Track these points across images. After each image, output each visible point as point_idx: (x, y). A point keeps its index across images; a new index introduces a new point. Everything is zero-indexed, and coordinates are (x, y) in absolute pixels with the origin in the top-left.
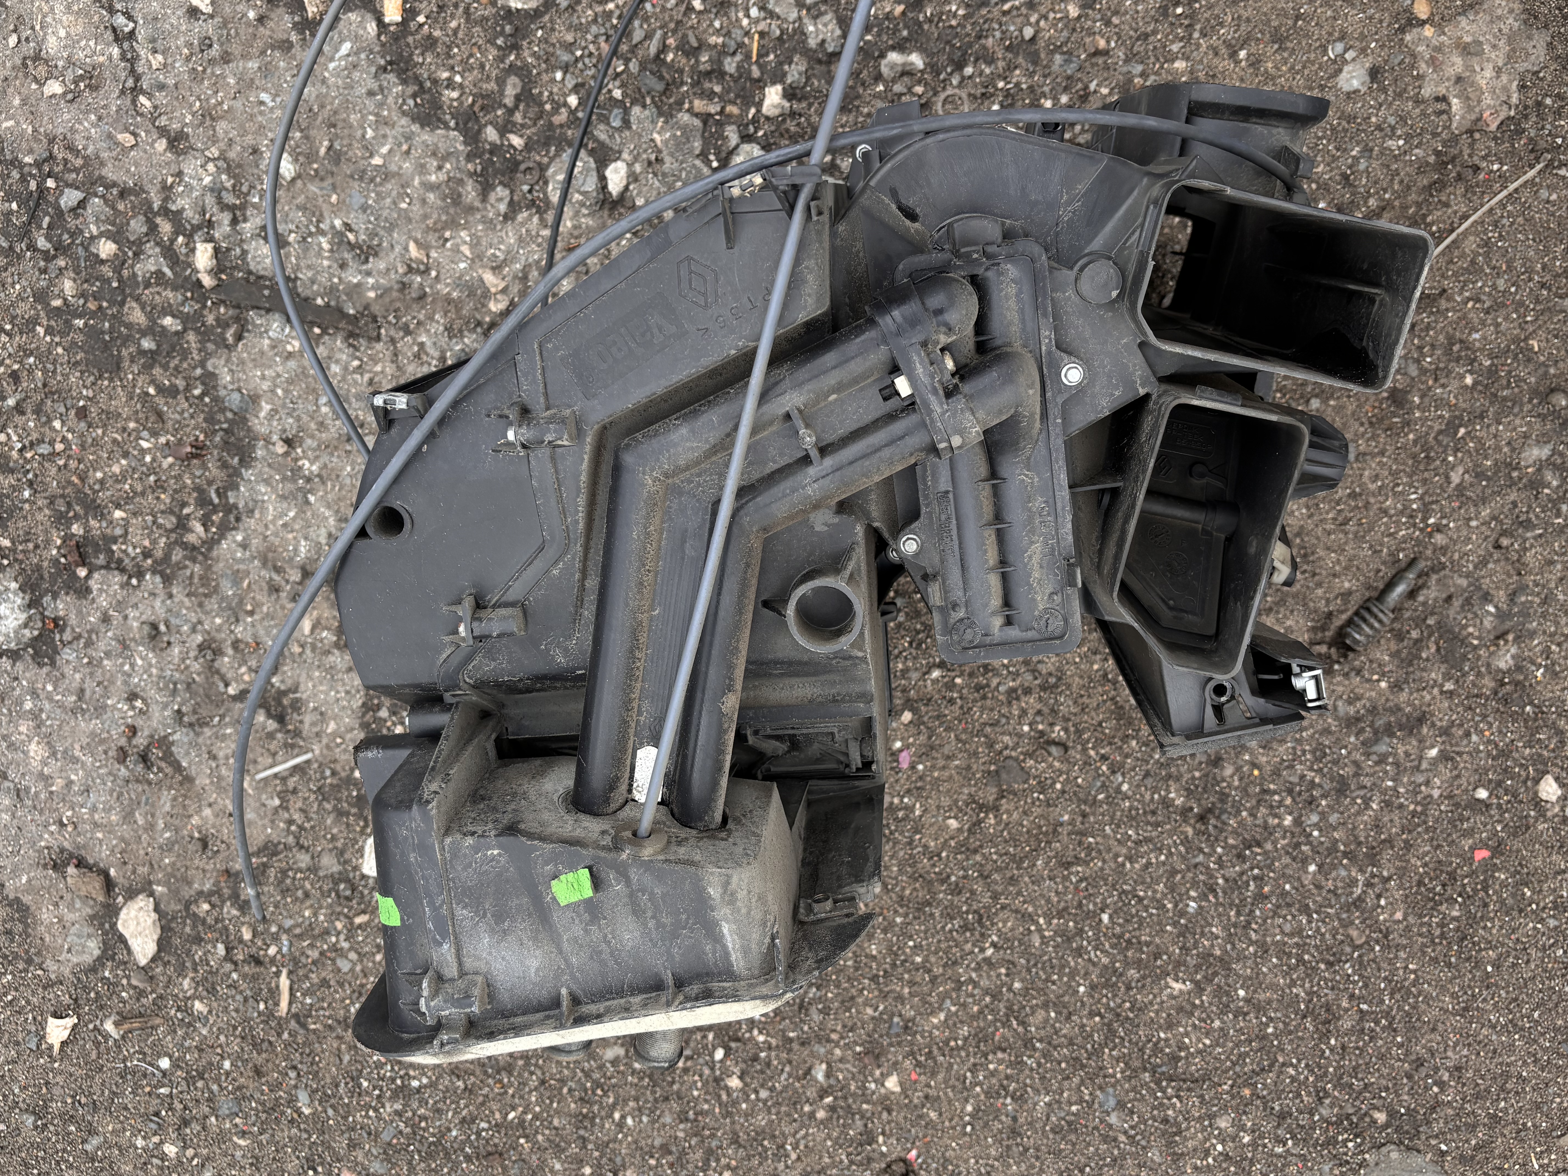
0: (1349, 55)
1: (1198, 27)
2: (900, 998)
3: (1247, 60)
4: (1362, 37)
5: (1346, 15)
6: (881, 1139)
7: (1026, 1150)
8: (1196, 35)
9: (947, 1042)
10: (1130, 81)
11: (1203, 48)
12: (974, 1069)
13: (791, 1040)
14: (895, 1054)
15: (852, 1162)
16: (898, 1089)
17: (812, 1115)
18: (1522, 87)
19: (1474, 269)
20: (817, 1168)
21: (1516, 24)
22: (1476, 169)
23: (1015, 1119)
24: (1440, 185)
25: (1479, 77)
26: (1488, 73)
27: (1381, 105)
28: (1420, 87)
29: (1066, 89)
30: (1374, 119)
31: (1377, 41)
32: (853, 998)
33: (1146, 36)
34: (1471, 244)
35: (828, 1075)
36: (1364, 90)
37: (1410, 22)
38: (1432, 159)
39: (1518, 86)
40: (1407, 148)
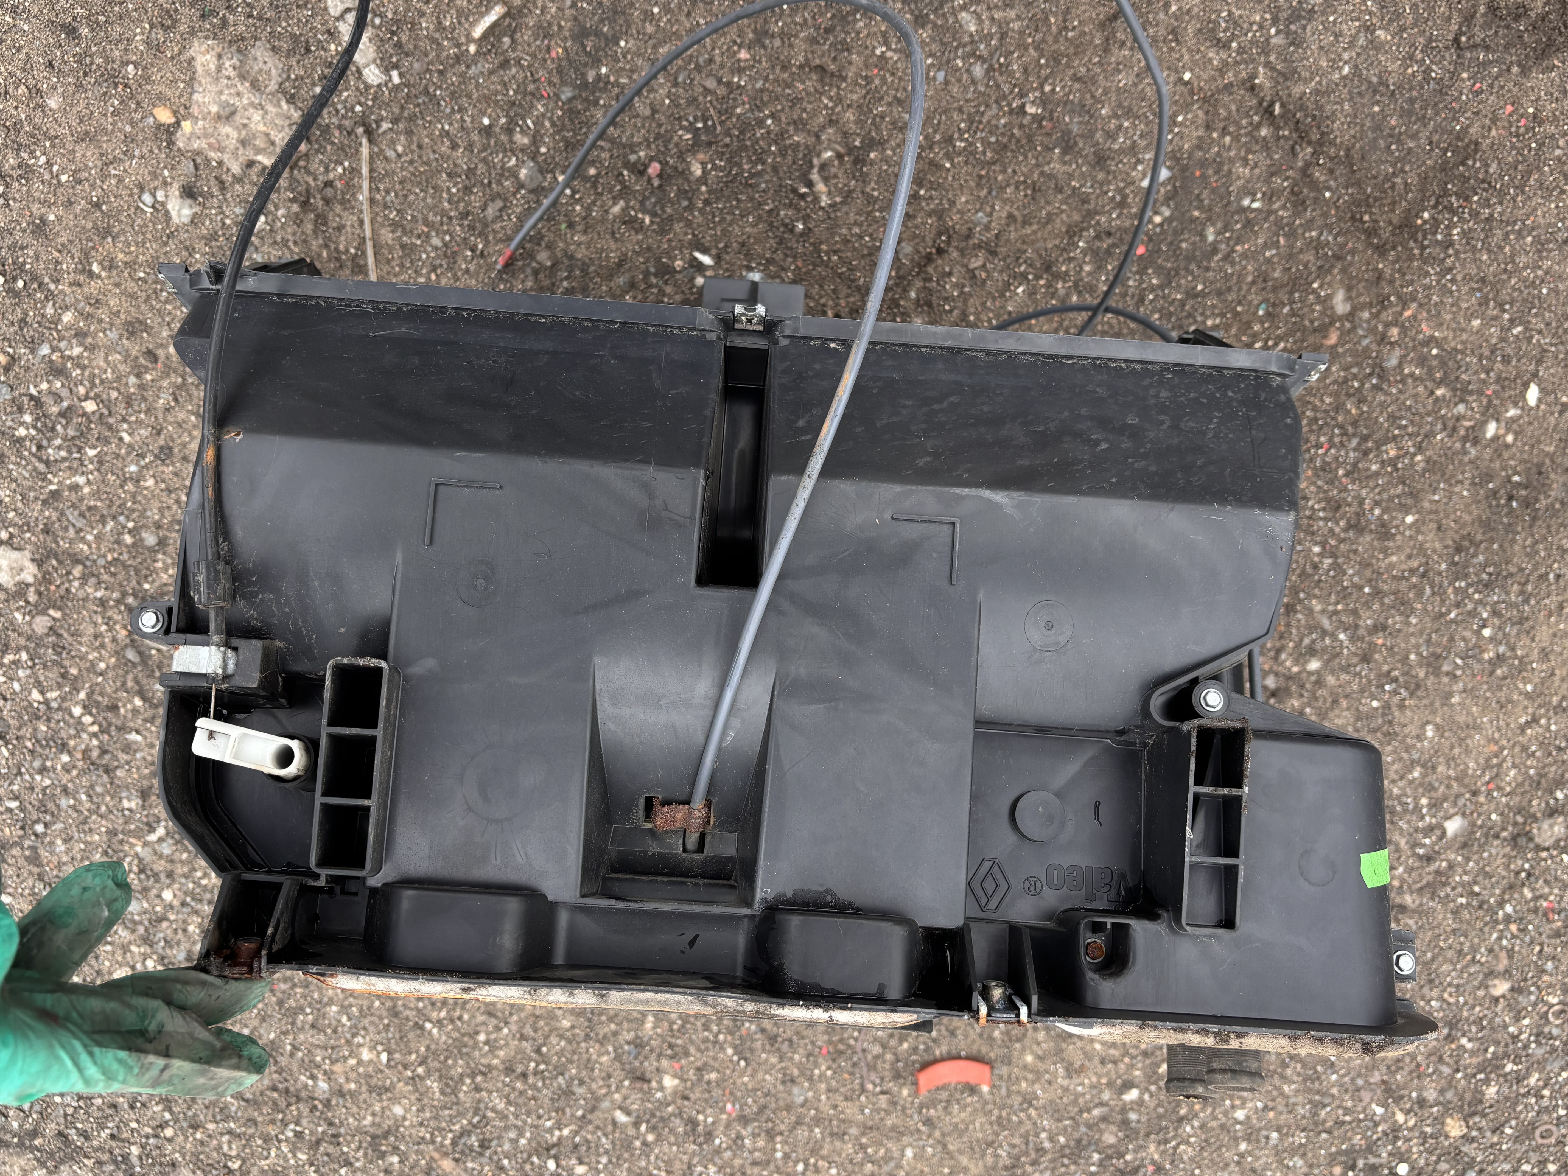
0: (160, 195)
1: (47, 280)
2: (615, 1034)
3: (103, 269)
4: (154, 175)
5: (125, 171)
6: (701, 1117)
7: (790, 1041)
8: (52, 287)
9: (671, 1030)
10: (51, 361)
11: (68, 290)
12: (706, 1027)
13: (584, 1116)
14: (650, 1066)
15: (700, 1145)
16: (676, 1082)
17: (645, 1143)
18: (291, 100)
19: (408, 250)
20: (685, 1167)
21: (235, 60)
22: (329, 184)
23: (763, 1031)
24: (321, 220)
25: (252, 125)
26: (257, 116)
27: (220, 207)
28: (228, 170)
29: (20, 410)
30: (228, 222)
31: (165, 167)
32: (589, 1060)
33: (23, 321)
34: (387, 236)
35: (628, 1113)
36: (197, 209)
37: (169, 132)
38: (295, 208)
39: (288, 102)
40: (270, 218)
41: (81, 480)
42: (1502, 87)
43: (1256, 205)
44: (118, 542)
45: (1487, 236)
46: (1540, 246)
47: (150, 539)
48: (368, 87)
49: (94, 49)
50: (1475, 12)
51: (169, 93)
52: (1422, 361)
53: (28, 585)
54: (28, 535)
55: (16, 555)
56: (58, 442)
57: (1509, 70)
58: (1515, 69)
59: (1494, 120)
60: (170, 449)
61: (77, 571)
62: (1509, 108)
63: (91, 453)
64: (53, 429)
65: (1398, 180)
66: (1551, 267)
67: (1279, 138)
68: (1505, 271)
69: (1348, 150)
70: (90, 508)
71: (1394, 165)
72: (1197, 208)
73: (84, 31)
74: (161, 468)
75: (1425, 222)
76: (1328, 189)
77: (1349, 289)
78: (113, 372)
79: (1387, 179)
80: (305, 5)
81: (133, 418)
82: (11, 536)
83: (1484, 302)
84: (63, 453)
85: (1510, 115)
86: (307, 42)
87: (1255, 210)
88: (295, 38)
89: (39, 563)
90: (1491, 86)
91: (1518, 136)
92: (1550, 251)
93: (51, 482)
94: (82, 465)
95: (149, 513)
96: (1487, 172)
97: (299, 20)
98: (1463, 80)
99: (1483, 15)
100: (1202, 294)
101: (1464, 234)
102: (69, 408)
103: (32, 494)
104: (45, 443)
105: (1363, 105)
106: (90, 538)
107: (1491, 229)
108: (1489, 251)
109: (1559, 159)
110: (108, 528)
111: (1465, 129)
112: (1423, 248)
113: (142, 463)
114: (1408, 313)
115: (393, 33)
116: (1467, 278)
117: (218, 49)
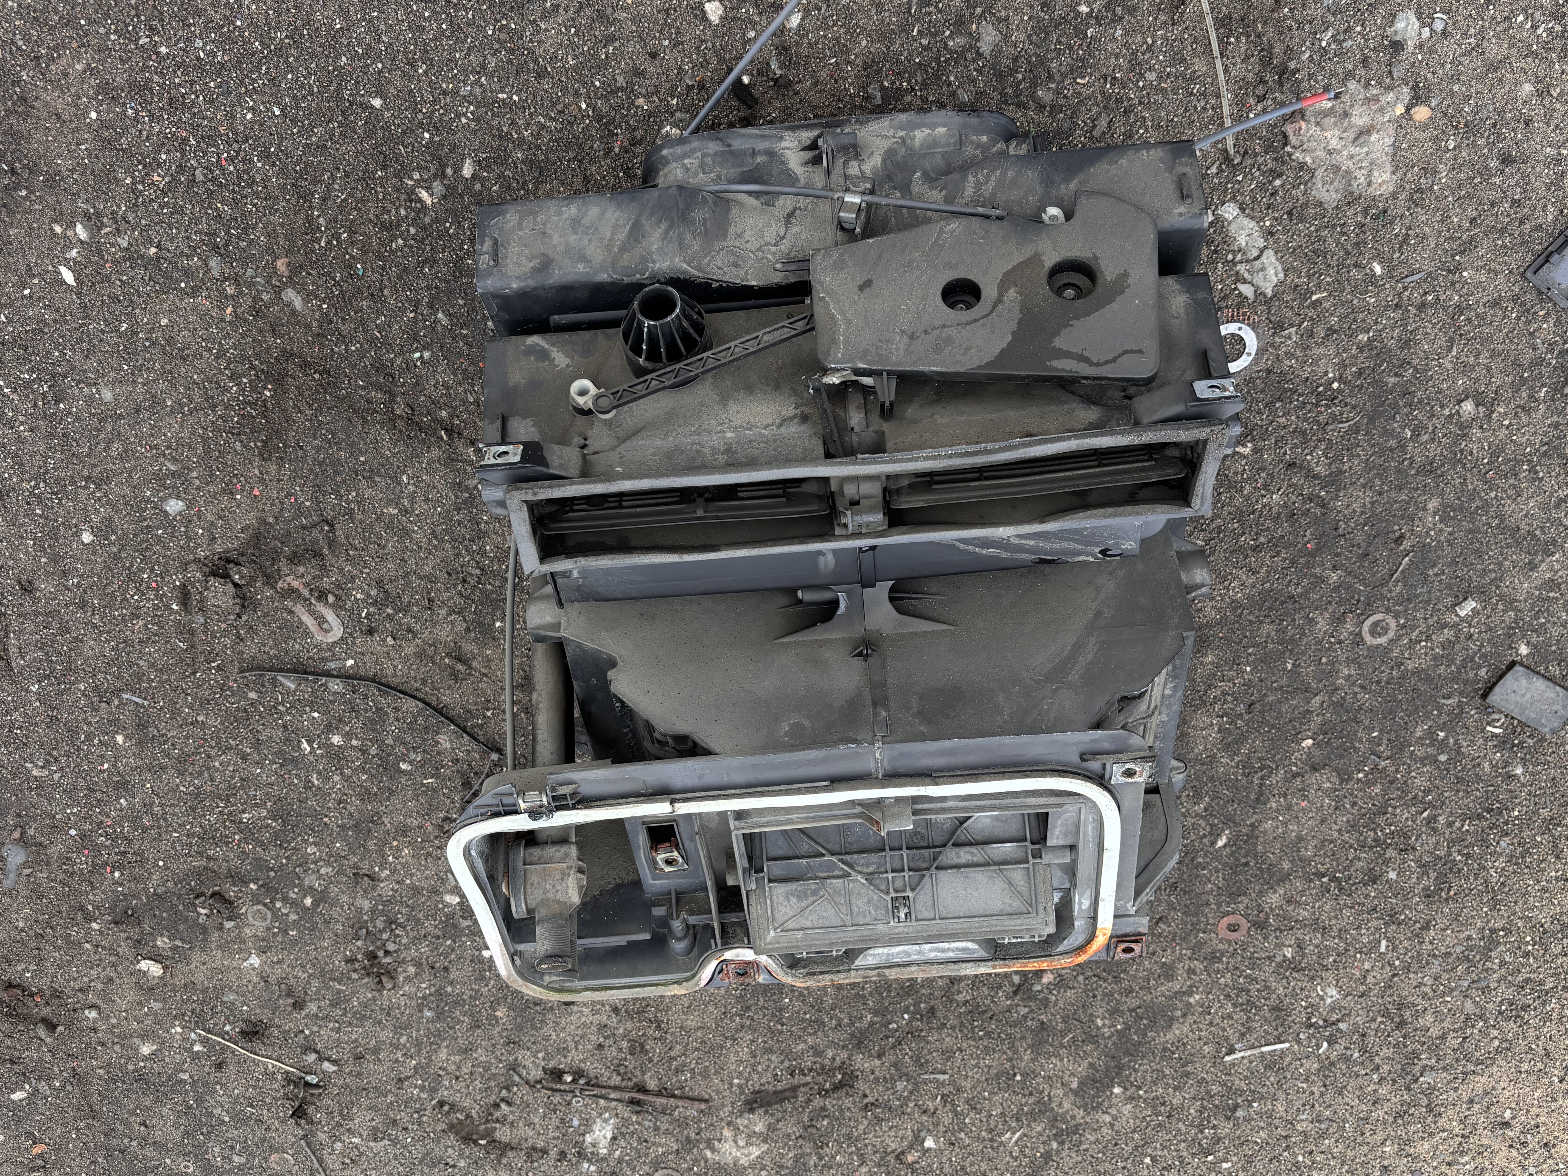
0: (1426, 32)
4: (1432, 51)
5: (1459, 45)
18: (1302, 166)
19: (1178, 59)
21: (1356, 184)
22: (1261, 99)
24: (1266, 61)
25: (1338, 133)
26: (1334, 143)
27: (1366, 40)
28: (1359, 81)
30: (1358, 28)
31: (1421, 62)
34: (1200, 66)
36: (1389, 31)
37: (1417, 99)
38: (1292, 65)
39: (1306, 163)
40: (1316, 47)
42: (272, 505)
43: (417, 355)
45: (206, 393)
46: (156, 402)
48: (1233, 199)
49: (1486, 150)
50: (329, 548)
51: (1417, 134)
52: (187, 273)
57: (276, 518)
58: (271, 520)
59: (262, 480)
62: (256, 492)
65: (309, 412)
66: (134, 387)
67: (429, 413)
68: (171, 372)
69: (365, 421)
71: (320, 423)
72: (466, 336)
73: (1493, 164)
75: (265, 388)
76: (363, 388)
77: (294, 313)
79: (320, 410)
80: (1294, 250)
83: (170, 341)
85: (252, 488)
86: (1291, 220)
87: (415, 351)
88: (1302, 220)
90: (282, 503)
91: (235, 475)
96: (241, 442)
97: (1299, 235)
98: (307, 500)
99: (322, 548)
100: (421, 264)
101: (227, 390)
105: (374, 458)
107: (206, 400)
108: (195, 383)
111: (281, 467)
112: (252, 367)
114: (229, 310)
115: (1216, 251)
116: (198, 355)
117: (1371, 189)
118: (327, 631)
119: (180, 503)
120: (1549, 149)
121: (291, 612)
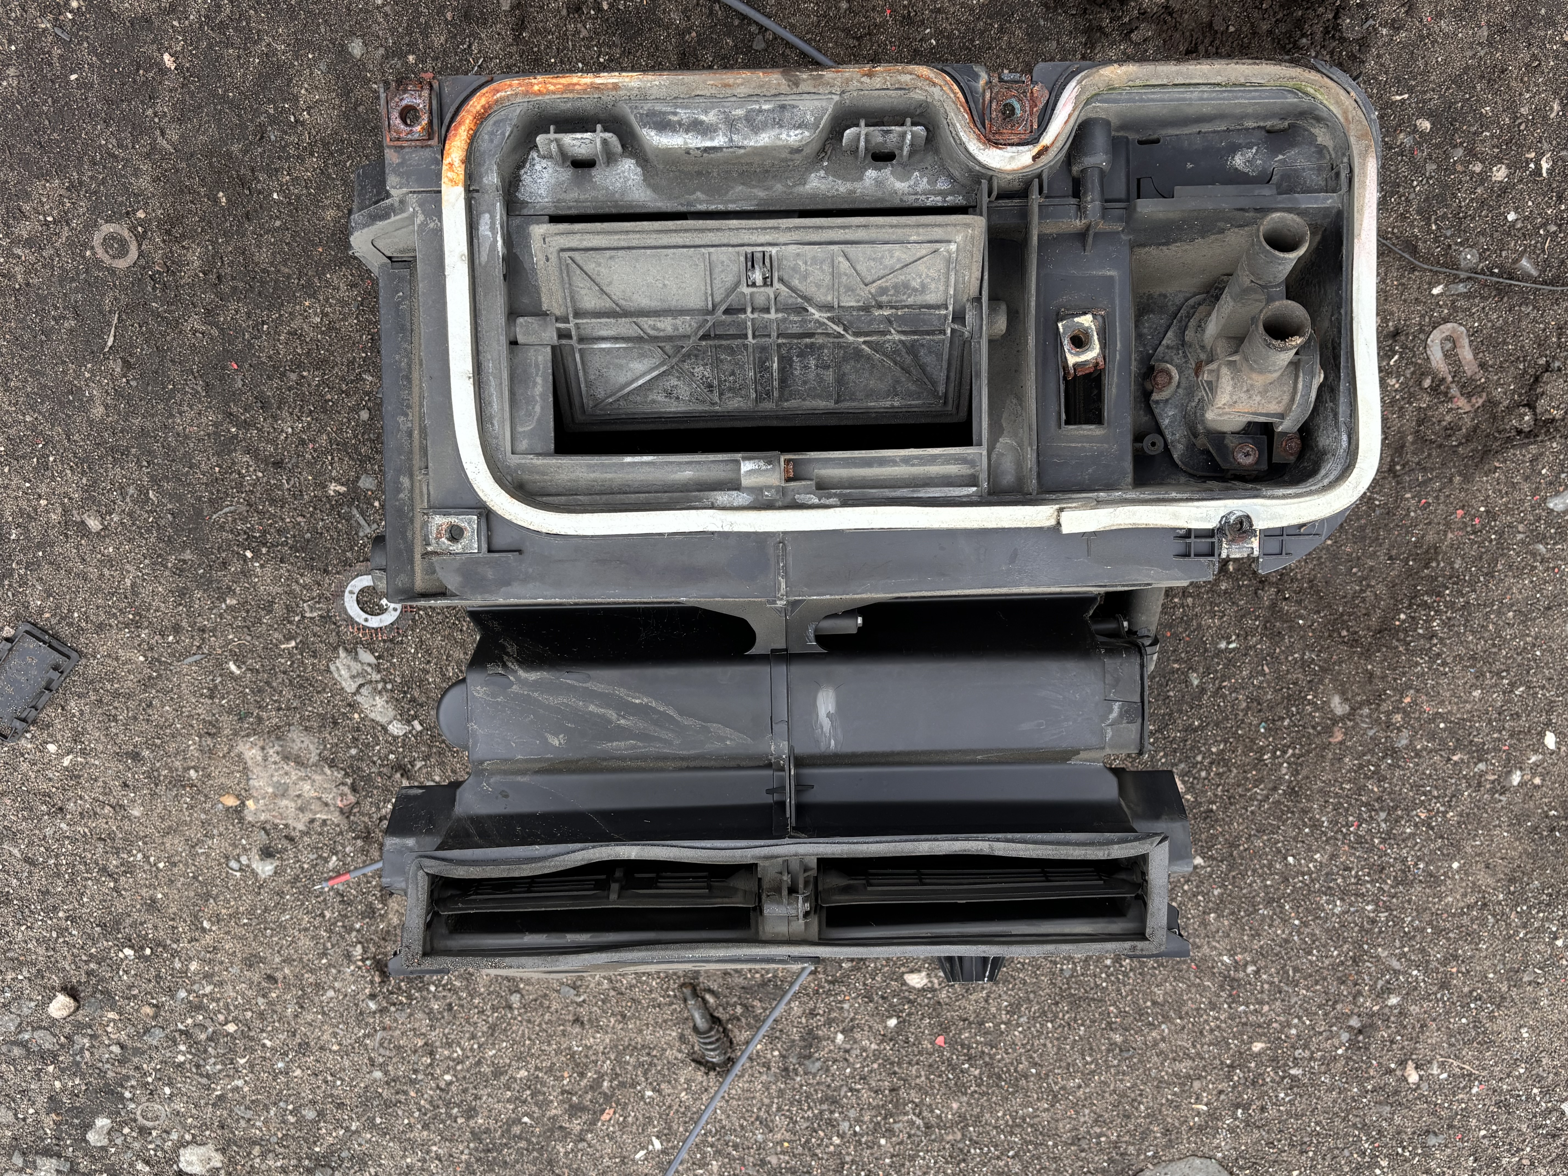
0: (244, 860)
1: (169, 942)
3: (213, 924)
4: (235, 846)
5: (209, 848)
8: (175, 946)
10: (190, 1002)
11: (189, 946)
18: (332, 764)
21: (277, 748)
25: (305, 794)
26: (307, 787)
27: (296, 857)
28: (294, 829)
29: (175, 1043)
30: (306, 866)
31: (242, 838)
33: (158, 977)
36: (278, 863)
37: (238, 812)
38: (359, 843)
39: (330, 767)
40: (340, 856)
41: (240, 1083)
42: (1449, 496)
43: (1232, 646)
44: (284, 1122)
45: (1467, 621)
46: (1524, 618)
47: (310, 1114)
48: (395, 738)
49: (158, 765)
51: (229, 783)
52: (1432, 737)
53: (218, 1169)
54: (208, 1133)
55: (202, 1150)
56: (212, 1060)
57: (1451, 480)
58: (1457, 479)
59: (1448, 524)
60: (307, 1044)
61: (256, 1151)
62: (1460, 512)
63: (242, 1061)
64: (206, 1051)
65: (1367, 594)
66: (1539, 632)
67: (1240, 587)
68: (1494, 645)
69: (1311, 581)
70: (253, 1102)
71: (1359, 584)
72: (1176, 661)
73: (146, 753)
74: (303, 1060)
75: (1404, 622)
76: (1300, 617)
77: (1343, 693)
78: (243, 998)
79: (1356, 596)
80: (324, 690)
81: (270, 1028)
82: (194, 1136)
83: (1480, 675)
84: (219, 1067)
85: (1463, 517)
86: (333, 717)
87: (1234, 649)
88: (323, 717)
89: (223, 1151)
91: (1475, 533)
92: (1535, 619)
93: (215, 1090)
94: (237, 1071)
95: (303, 1094)
96: (1452, 568)
97: (322, 702)
98: (1407, 499)
99: (1413, 443)
100: (1201, 728)
101: (1444, 624)
102: (214, 1032)
103: (202, 1102)
104: (202, 1062)
106: (258, 1124)
107: (1470, 614)
108: (1473, 632)
109: (1522, 541)
110: (272, 1113)
111: (1421, 539)
112: (1407, 644)
113: (287, 1059)
114: (1407, 700)
115: (405, 693)
116: (1459, 658)
117: (261, 743)
118: (1449, 338)
119: (1551, 505)
120: (97, 762)
121: (1482, 365)
